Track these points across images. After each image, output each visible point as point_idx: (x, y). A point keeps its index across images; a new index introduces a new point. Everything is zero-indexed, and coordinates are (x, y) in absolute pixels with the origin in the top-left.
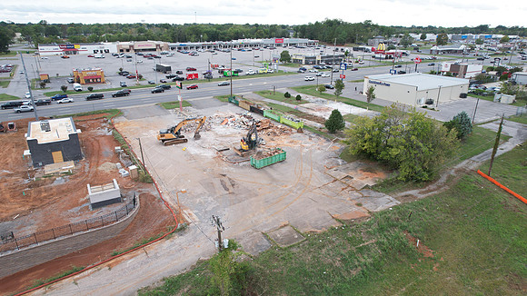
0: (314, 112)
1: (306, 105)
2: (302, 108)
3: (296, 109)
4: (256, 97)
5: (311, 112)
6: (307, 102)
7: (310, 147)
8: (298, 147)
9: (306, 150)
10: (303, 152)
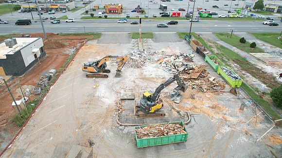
0: (264, 66)
1: (258, 55)
2: (253, 58)
3: (244, 59)
4: (212, 37)
5: (260, 65)
6: (261, 51)
7: (234, 125)
8: (218, 120)
9: (226, 129)
10: (220, 133)
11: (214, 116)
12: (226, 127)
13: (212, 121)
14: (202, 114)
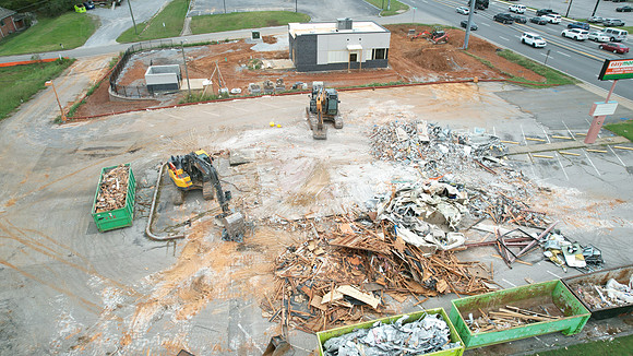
7: (120, 319)
8: (147, 289)
9: (110, 298)
10: (103, 286)
11: (162, 283)
12: (118, 300)
13: (147, 277)
14: (176, 261)
